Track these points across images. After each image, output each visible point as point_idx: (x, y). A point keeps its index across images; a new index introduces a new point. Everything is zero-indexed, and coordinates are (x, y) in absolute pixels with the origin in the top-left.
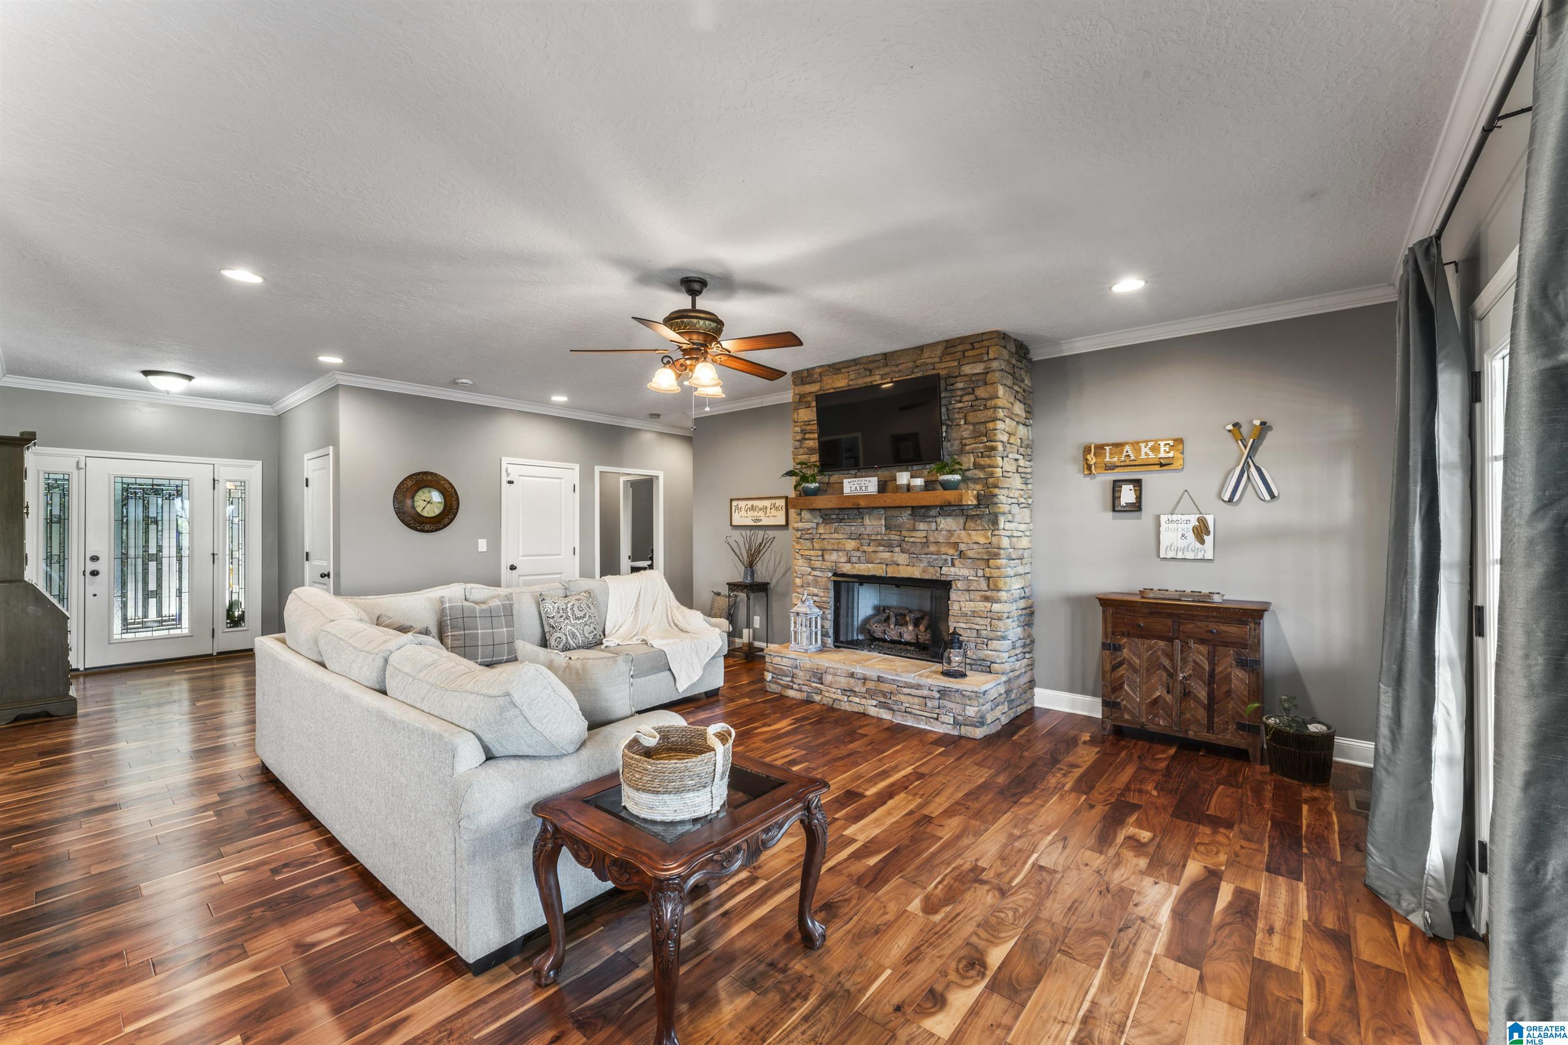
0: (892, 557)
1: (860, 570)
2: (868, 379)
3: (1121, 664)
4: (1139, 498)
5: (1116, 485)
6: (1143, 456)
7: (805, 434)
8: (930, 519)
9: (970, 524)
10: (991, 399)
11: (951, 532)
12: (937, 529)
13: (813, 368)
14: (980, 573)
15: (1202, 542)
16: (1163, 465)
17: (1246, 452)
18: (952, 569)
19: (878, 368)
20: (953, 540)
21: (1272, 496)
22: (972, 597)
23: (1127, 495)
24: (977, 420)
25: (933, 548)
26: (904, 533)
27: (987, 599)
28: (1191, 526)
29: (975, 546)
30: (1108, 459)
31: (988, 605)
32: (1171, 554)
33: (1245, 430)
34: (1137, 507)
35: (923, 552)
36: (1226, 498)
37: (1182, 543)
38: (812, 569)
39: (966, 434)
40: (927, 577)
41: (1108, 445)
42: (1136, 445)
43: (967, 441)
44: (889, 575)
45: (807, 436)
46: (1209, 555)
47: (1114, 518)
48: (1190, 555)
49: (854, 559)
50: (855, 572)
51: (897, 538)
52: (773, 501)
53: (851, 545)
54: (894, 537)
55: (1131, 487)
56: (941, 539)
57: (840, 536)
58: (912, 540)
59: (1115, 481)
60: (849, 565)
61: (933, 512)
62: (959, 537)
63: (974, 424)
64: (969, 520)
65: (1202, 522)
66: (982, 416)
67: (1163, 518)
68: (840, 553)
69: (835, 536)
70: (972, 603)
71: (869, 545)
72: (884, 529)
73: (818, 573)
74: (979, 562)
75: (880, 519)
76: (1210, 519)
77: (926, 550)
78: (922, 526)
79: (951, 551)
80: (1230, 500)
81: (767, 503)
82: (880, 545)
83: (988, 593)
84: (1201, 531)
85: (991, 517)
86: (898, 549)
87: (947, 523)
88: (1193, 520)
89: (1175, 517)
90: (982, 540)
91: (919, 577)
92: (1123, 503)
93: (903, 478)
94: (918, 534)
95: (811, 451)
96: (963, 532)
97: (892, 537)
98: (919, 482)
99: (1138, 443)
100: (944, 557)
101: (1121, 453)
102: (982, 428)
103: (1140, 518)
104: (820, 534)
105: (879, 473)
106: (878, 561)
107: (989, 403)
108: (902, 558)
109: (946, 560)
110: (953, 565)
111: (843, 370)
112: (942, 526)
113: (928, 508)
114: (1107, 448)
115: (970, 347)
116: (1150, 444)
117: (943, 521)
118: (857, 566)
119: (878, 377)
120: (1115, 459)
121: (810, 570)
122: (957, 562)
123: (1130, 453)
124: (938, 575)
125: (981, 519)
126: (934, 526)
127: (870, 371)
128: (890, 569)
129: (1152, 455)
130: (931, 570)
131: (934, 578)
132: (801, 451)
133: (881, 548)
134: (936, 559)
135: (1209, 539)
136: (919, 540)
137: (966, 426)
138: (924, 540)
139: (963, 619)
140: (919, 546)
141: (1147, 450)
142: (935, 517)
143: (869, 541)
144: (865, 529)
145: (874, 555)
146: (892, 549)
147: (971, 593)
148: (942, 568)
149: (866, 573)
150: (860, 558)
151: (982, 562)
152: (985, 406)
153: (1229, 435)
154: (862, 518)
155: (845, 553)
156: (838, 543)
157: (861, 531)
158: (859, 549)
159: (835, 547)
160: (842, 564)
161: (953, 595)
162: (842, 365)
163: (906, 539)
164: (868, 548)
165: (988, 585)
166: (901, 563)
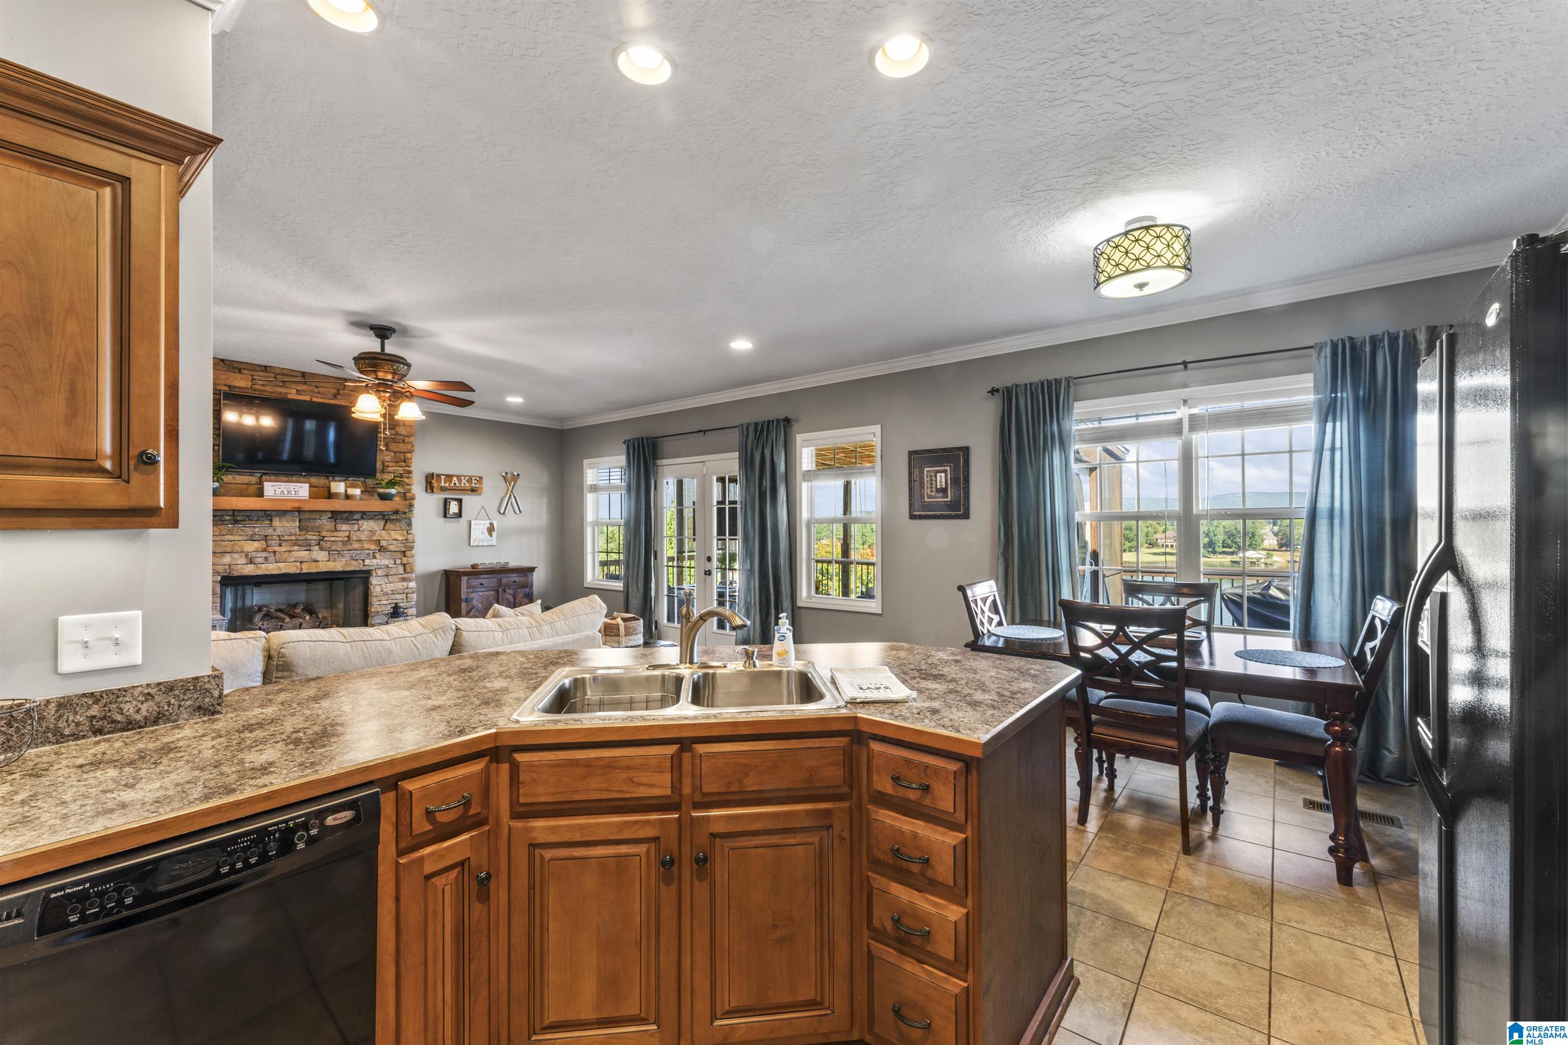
0: (310, 554)
1: (267, 570)
2: (283, 390)
3: (471, 609)
4: (460, 509)
5: (446, 503)
6: (463, 485)
8: (353, 522)
9: (389, 525)
10: (409, 436)
11: (372, 532)
12: (359, 530)
14: (398, 561)
15: (491, 535)
16: (473, 490)
17: (511, 488)
18: (374, 561)
19: (293, 383)
20: (375, 538)
21: (520, 512)
22: (391, 580)
23: (454, 508)
24: (398, 450)
25: (356, 545)
26: (324, 534)
27: (404, 580)
28: (486, 527)
29: (395, 542)
30: (442, 484)
31: (405, 584)
32: (476, 544)
33: (509, 476)
34: (459, 515)
35: (346, 548)
36: (502, 512)
37: (482, 537)
39: (387, 458)
40: (350, 569)
41: (443, 475)
42: (459, 477)
43: (390, 464)
44: (304, 571)
46: (494, 543)
47: (444, 522)
48: (485, 544)
49: (260, 560)
50: (260, 572)
53: (254, 545)
54: (312, 537)
55: (456, 503)
56: (363, 538)
57: (237, 538)
58: (333, 539)
59: (446, 499)
60: (251, 566)
61: (357, 516)
62: (380, 535)
63: (395, 452)
64: (388, 523)
65: (491, 524)
66: (402, 447)
67: (473, 522)
68: (238, 555)
69: (229, 537)
70: (392, 585)
71: (280, 545)
72: (298, 531)
74: (396, 554)
75: (295, 521)
76: (495, 523)
77: (349, 547)
78: (344, 527)
79: (373, 547)
80: (504, 513)
82: (294, 545)
83: (405, 576)
84: (491, 530)
85: (407, 520)
86: (317, 548)
87: (367, 525)
88: (487, 523)
89: (479, 522)
90: (400, 538)
91: (341, 570)
92: (451, 513)
93: (339, 487)
94: (341, 534)
96: (383, 532)
97: (310, 537)
98: (357, 492)
99: (460, 476)
100: (367, 551)
101: (451, 482)
102: (402, 456)
103: (459, 522)
105: (314, 480)
106: (293, 559)
107: (407, 440)
108: (322, 556)
109: (369, 554)
110: (374, 557)
111: (243, 371)
112: (364, 527)
113: (351, 513)
114: (443, 477)
116: (467, 478)
117: (365, 523)
118: (263, 566)
119: (294, 391)
120: (447, 485)
122: (377, 555)
123: (457, 482)
124: (361, 566)
125: (399, 522)
126: (356, 527)
128: (304, 566)
129: (467, 485)
130: (354, 563)
131: (357, 569)
133: (296, 548)
134: (358, 554)
135: (494, 534)
136: (340, 539)
137: (388, 453)
138: (346, 539)
139: (385, 598)
140: (340, 544)
141: (465, 481)
142: (358, 520)
143: (278, 542)
144: (275, 530)
145: (286, 555)
146: (309, 548)
147: (390, 577)
148: (363, 560)
149: (275, 572)
150: (266, 558)
151: (399, 554)
152: (403, 440)
153: (502, 478)
154: (271, 520)
155: (243, 555)
156: (233, 545)
157: (270, 531)
158: (265, 550)
159: (228, 549)
160: (240, 566)
161: (374, 580)
162: (244, 366)
163: (326, 539)
164: (277, 549)
165: (405, 570)
166: (319, 559)
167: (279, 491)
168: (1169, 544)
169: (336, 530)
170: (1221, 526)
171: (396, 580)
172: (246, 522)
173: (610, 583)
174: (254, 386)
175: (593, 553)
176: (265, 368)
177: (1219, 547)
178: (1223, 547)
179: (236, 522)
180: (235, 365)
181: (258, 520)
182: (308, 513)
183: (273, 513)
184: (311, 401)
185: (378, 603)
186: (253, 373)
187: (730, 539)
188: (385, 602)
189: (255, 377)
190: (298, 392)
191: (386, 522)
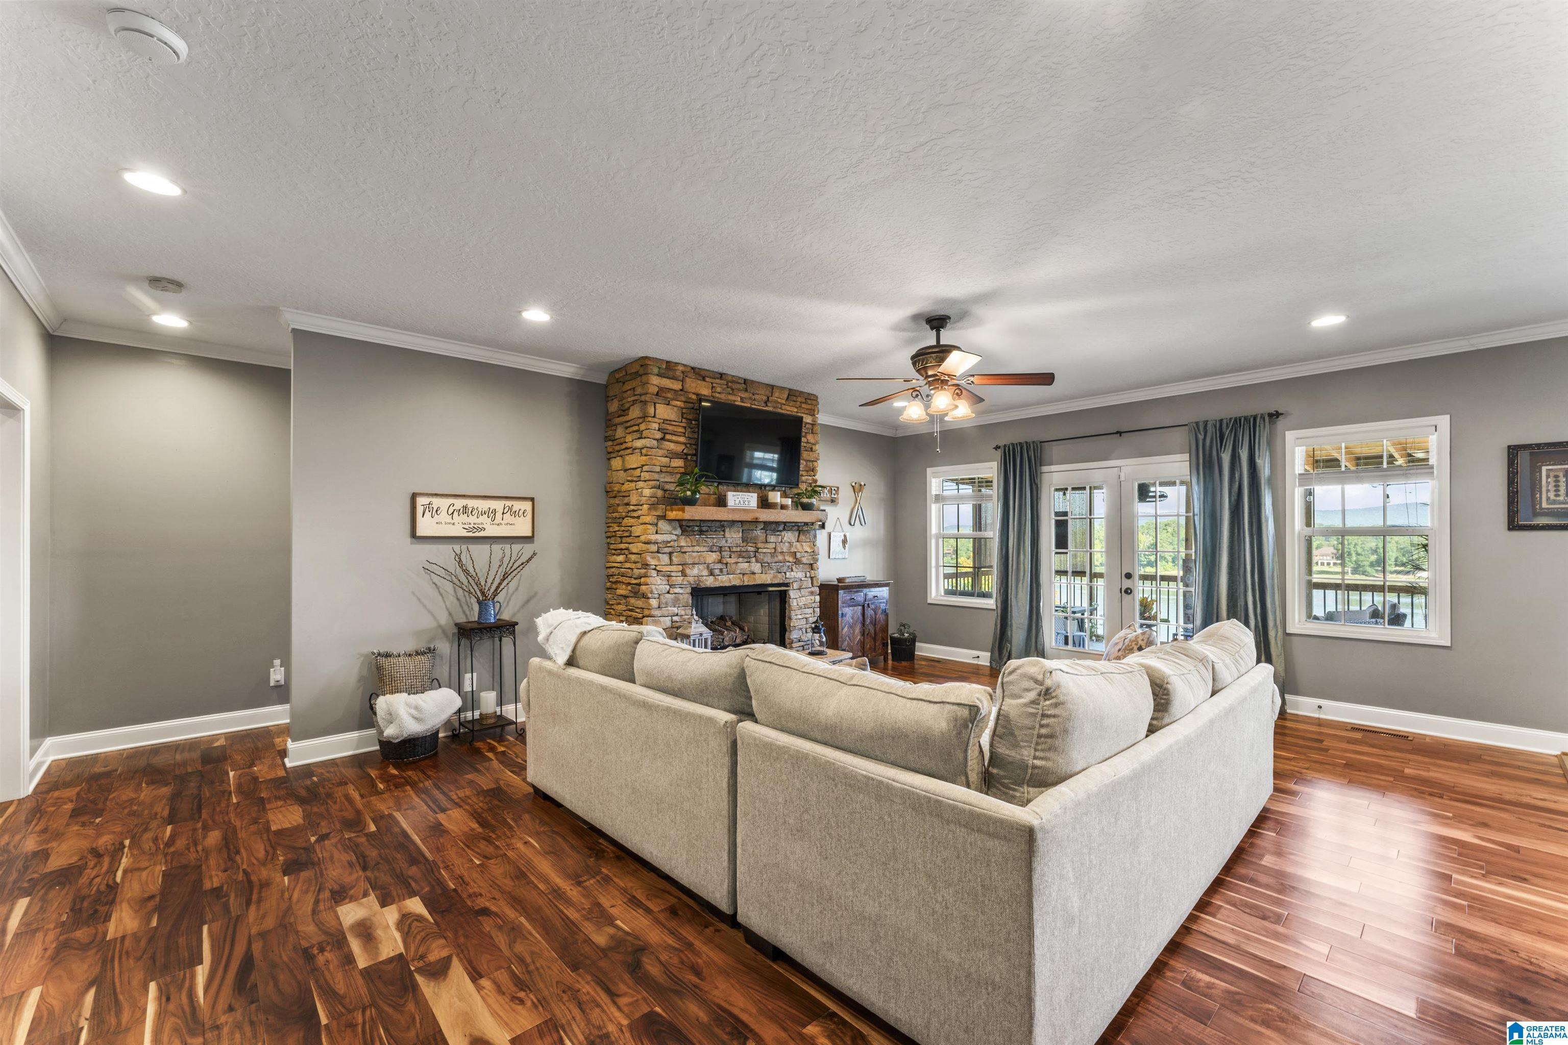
0: (750, 566)
1: (722, 581)
2: (731, 398)
6: (825, 495)
7: (665, 433)
8: (778, 533)
9: (802, 537)
11: (791, 544)
12: (782, 541)
13: (677, 364)
14: (808, 575)
15: (844, 547)
16: (833, 501)
17: (858, 499)
18: (792, 573)
19: (739, 390)
20: (792, 550)
21: (865, 523)
22: (803, 593)
25: (780, 557)
26: (759, 545)
27: (812, 593)
28: (841, 540)
29: (806, 554)
31: (812, 598)
32: (835, 557)
33: (857, 486)
35: (774, 560)
36: (852, 524)
37: (839, 549)
38: (671, 586)
40: (776, 582)
43: (803, 473)
44: (746, 583)
45: (668, 437)
46: (848, 556)
48: (842, 556)
49: (717, 572)
50: (717, 584)
51: (752, 549)
52: (509, 503)
53: (713, 557)
56: (785, 550)
57: (702, 549)
58: (764, 550)
60: (712, 577)
61: (781, 528)
62: (796, 548)
63: (806, 461)
64: (801, 535)
65: (845, 536)
66: (811, 456)
67: (833, 535)
68: (701, 567)
69: (697, 548)
70: (804, 598)
71: (730, 557)
72: (743, 542)
73: (678, 590)
75: (740, 532)
76: (848, 536)
77: (776, 559)
78: (772, 539)
79: (791, 559)
80: (854, 525)
81: (498, 505)
82: (740, 556)
83: (812, 589)
84: (845, 542)
85: (814, 532)
86: (754, 559)
87: (789, 536)
88: (842, 535)
89: (836, 534)
90: (809, 550)
91: (770, 582)
93: (776, 497)
94: (770, 545)
95: (673, 455)
96: (798, 544)
97: (749, 549)
98: (789, 501)
100: (788, 564)
102: (811, 465)
103: (822, 534)
104: (681, 547)
106: (738, 572)
108: (756, 567)
109: (788, 566)
110: (792, 570)
111: (707, 379)
112: (785, 539)
113: (781, 523)
115: (804, 401)
116: (828, 488)
117: (786, 535)
118: (719, 578)
119: (739, 398)
121: (668, 587)
122: (794, 568)
124: (783, 579)
125: (808, 533)
126: (780, 539)
127: (733, 389)
128: (746, 578)
129: (829, 495)
130: (779, 575)
131: (781, 582)
132: (660, 452)
133: (741, 559)
134: (782, 566)
135: (848, 546)
136: (769, 551)
137: (802, 461)
138: (774, 551)
139: (800, 612)
140: (770, 556)
142: (781, 531)
143: (729, 553)
144: (727, 541)
145: (734, 566)
146: (749, 560)
147: (802, 590)
148: (785, 573)
149: (727, 584)
150: (721, 570)
151: (807, 566)
152: (811, 448)
153: (852, 489)
154: (724, 531)
155: (705, 565)
156: (699, 556)
157: (723, 543)
158: (720, 562)
159: (696, 561)
160: (705, 578)
161: (792, 594)
162: (707, 374)
163: (760, 550)
164: (729, 560)
165: (812, 583)
166: (755, 572)
167: (737, 502)
168: (1325, 562)
169: (767, 542)
170: (1393, 542)
171: (807, 594)
172: (709, 533)
173: (949, 599)
174: (714, 394)
175: (937, 567)
176: (721, 376)
177: (1390, 565)
178: (1396, 565)
179: (701, 532)
180: (702, 373)
181: (716, 531)
182: (748, 524)
183: (725, 523)
184: (750, 408)
185: (795, 617)
186: (713, 381)
187: (1057, 553)
188: (800, 617)
189: (714, 385)
190: (742, 400)
191: (799, 533)
